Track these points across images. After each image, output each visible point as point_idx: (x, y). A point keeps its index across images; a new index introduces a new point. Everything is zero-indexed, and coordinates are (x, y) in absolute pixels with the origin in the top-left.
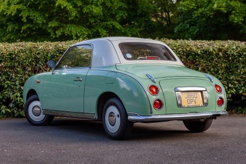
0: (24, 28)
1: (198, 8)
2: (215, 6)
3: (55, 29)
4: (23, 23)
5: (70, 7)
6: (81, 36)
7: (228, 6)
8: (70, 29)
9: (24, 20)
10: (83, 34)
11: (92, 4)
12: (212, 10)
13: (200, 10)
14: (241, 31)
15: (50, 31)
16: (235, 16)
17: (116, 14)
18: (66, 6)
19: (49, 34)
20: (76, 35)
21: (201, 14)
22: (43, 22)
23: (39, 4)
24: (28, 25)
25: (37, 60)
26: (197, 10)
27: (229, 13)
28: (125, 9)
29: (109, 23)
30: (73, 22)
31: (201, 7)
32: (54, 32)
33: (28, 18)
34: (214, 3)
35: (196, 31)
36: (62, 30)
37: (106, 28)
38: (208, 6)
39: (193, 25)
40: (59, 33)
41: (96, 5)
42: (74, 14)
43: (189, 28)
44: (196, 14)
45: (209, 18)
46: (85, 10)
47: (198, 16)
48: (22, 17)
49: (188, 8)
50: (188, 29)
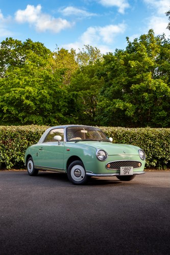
0: (5, 116)
2: (117, 106)
3: (24, 117)
4: (4, 114)
5: (32, 104)
7: (124, 106)
8: (32, 117)
9: (5, 111)
10: (40, 121)
11: (46, 102)
12: (115, 108)
13: (108, 108)
14: (132, 121)
15: (20, 118)
16: (129, 112)
17: (61, 109)
18: (30, 104)
19: (20, 120)
20: (36, 121)
21: (109, 110)
22: (16, 113)
23: (14, 102)
24: (8, 115)
25: (6, 137)
26: (107, 108)
27: (125, 110)
28: (67, 106)
29: (56, 114)
30: (34, 113)
31: (109, 106)
32: (23, 119)
33: (7, 110)
36: (27, 118)
37: (55, 118)
38: (113, 105)
39: (105, 117)
40: (26, 120)
41: (48, 104)
44: (106, 110)
45: (113, 113)
46: (41, 106)
47: (107, 112)
48: (4, 110)
49: (101, 106)
50: (102, 119)
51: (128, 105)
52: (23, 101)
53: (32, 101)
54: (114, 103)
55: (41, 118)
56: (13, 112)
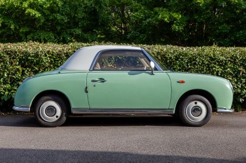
1: (146, 18)
2: (160, 16)
3: (26, 34)
5: (38, 15)
6: (48, 40)
7: (171, 17)
8: (39, 34)
10: (51, 39)
12: (157, 20)
13: (148, 20)
15: (21, 35)
16: (177, 25)
18: (35, 14)
20: (44, 39)
21: (149, 23)
22: (16, 27)
23: (12, 13)
26: (145, 20)
27: (171, 23)
29: (72, 30)
30: (43, 28)
31: (149, 17)
34: (159, 15)
35: (145, 38)
36: (32, 35)
37: (71, 35)
38: (154, 17)
39: (143, 33)
40: (29, 37)
41: (62, 15)
42: (42, 21)
43: (140, 35)
44: (145, 22)
45: (154, 27)
46: (51, 17)
47: (146, 25)
49: (137, 18)
50: (138, 36)
51: (175, 15)
52: (25, 11)
53: (38, 10)
54: (156, 13)
55: (52, 35)
56: (12, 27)
